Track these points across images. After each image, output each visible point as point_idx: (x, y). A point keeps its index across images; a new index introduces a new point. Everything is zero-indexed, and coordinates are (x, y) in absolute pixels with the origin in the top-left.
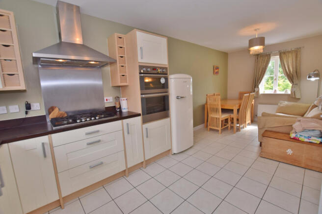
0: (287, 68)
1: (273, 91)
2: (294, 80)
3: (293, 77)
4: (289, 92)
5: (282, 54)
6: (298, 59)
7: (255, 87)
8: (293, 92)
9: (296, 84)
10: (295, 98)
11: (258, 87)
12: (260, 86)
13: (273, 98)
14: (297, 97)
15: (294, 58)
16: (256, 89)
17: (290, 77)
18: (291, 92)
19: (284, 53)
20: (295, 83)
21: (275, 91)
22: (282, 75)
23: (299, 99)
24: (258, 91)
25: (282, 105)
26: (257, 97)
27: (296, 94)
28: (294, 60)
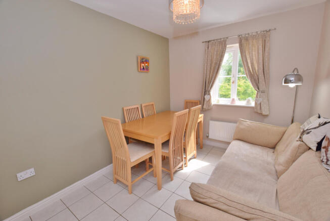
0: (250, 65)
1: (231, 99)
2: (261, 85)
3: (258, 79)
4: (253, 104)
5: (243, 42)
6: (267, 49)
7: (205, 95)
8: (259, 105)
9: (263, 92)
10: (261, 114)
11: (209, 94)
12: (212, 93)
13: (229, 113)
14: (264, 113)
15: (261, 47)
16: (207, 97)
17: (255, 80)
18: (256, 103)
19: (247, 39)
20: (261, 89)
21: (233, 100)
22: (243, 75)
23: (266, 116)
24: (210, 100)
25: (242, 127)
26: (209, 110)
27: (263, 108)
28: (261, 52)
